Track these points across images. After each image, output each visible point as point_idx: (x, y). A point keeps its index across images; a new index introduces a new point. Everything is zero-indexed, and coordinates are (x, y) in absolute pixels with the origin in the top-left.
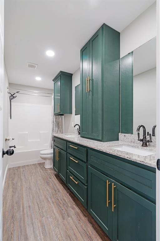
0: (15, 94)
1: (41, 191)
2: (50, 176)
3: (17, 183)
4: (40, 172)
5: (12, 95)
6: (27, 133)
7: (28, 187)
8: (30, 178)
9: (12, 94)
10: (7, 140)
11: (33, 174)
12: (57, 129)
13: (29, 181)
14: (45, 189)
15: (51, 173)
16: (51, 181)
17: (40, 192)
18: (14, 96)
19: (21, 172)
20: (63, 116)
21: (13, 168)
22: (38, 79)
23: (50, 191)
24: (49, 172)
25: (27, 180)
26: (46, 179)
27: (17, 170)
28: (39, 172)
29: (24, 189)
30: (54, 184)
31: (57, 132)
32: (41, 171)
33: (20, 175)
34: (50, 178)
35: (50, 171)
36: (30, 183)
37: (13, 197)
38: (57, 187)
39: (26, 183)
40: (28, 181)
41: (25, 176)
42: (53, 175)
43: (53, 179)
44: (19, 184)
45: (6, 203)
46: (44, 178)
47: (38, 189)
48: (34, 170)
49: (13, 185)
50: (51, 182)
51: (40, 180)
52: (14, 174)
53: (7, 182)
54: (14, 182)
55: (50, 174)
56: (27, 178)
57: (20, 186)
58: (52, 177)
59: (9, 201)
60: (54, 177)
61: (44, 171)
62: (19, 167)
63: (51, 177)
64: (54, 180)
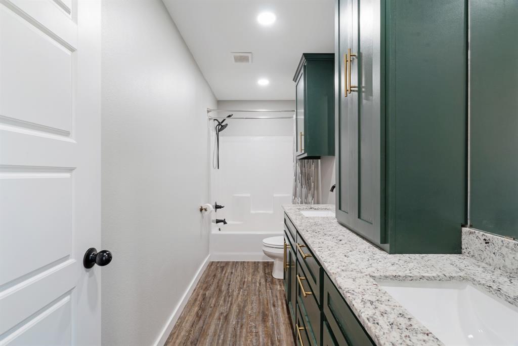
0: (224, 120)
1: (244, 330)
2: (275, 299)
3: (210, 298)
4: (260, 284)
5: (220, 124)
6: (249, 195)
7: (225, 315)
8: (235, 294)
9: (220, 121)
10: (203, 211)
11: (245, 286)
12: (304, 190)
13: (232, 300)
14: (254, 330)
15: (280, 293)
16: (273, 312)
17: (241, 332)
18: (223, 124)
19: (227, 275)
20: (319, 160)
21: (218, 262)
22: (263, 82)
23: (261, 340)
24: (277, 289)
25: (229, 296)
26: (264, 304)
27: (223, 268)
28: (258, 285)
29: (217, 315)
30: (277, 323)
31: (306, 197)
32: (263, 281)
33: (223, 281)
34: (274, 306)
35: (278, 287)
36: (231, 304)
37: (192, 326)
38: (279, 334)
39: (225, 301)
40: (230, 299)
41: (229, 285)
42: (281, 299)
43: (280, 309)
44: (213, 301)
45: (178, 336)
46: (261, 301)
47: (239, 326)
48: (251, 276)
49: (204, 299)
50: (272, 318)
51: (252, 303)
52: (215, 276)
53: (196, 290)
54: (207, 293)
55: (278, 295)
56: (230, 290)
57: (212, 305)
58: (280, 303)
59: (183, 334)
60: (282, 304)
61: (268, 284)
62: (227, 263)
63: (276, 304)
64: (280, 314)
